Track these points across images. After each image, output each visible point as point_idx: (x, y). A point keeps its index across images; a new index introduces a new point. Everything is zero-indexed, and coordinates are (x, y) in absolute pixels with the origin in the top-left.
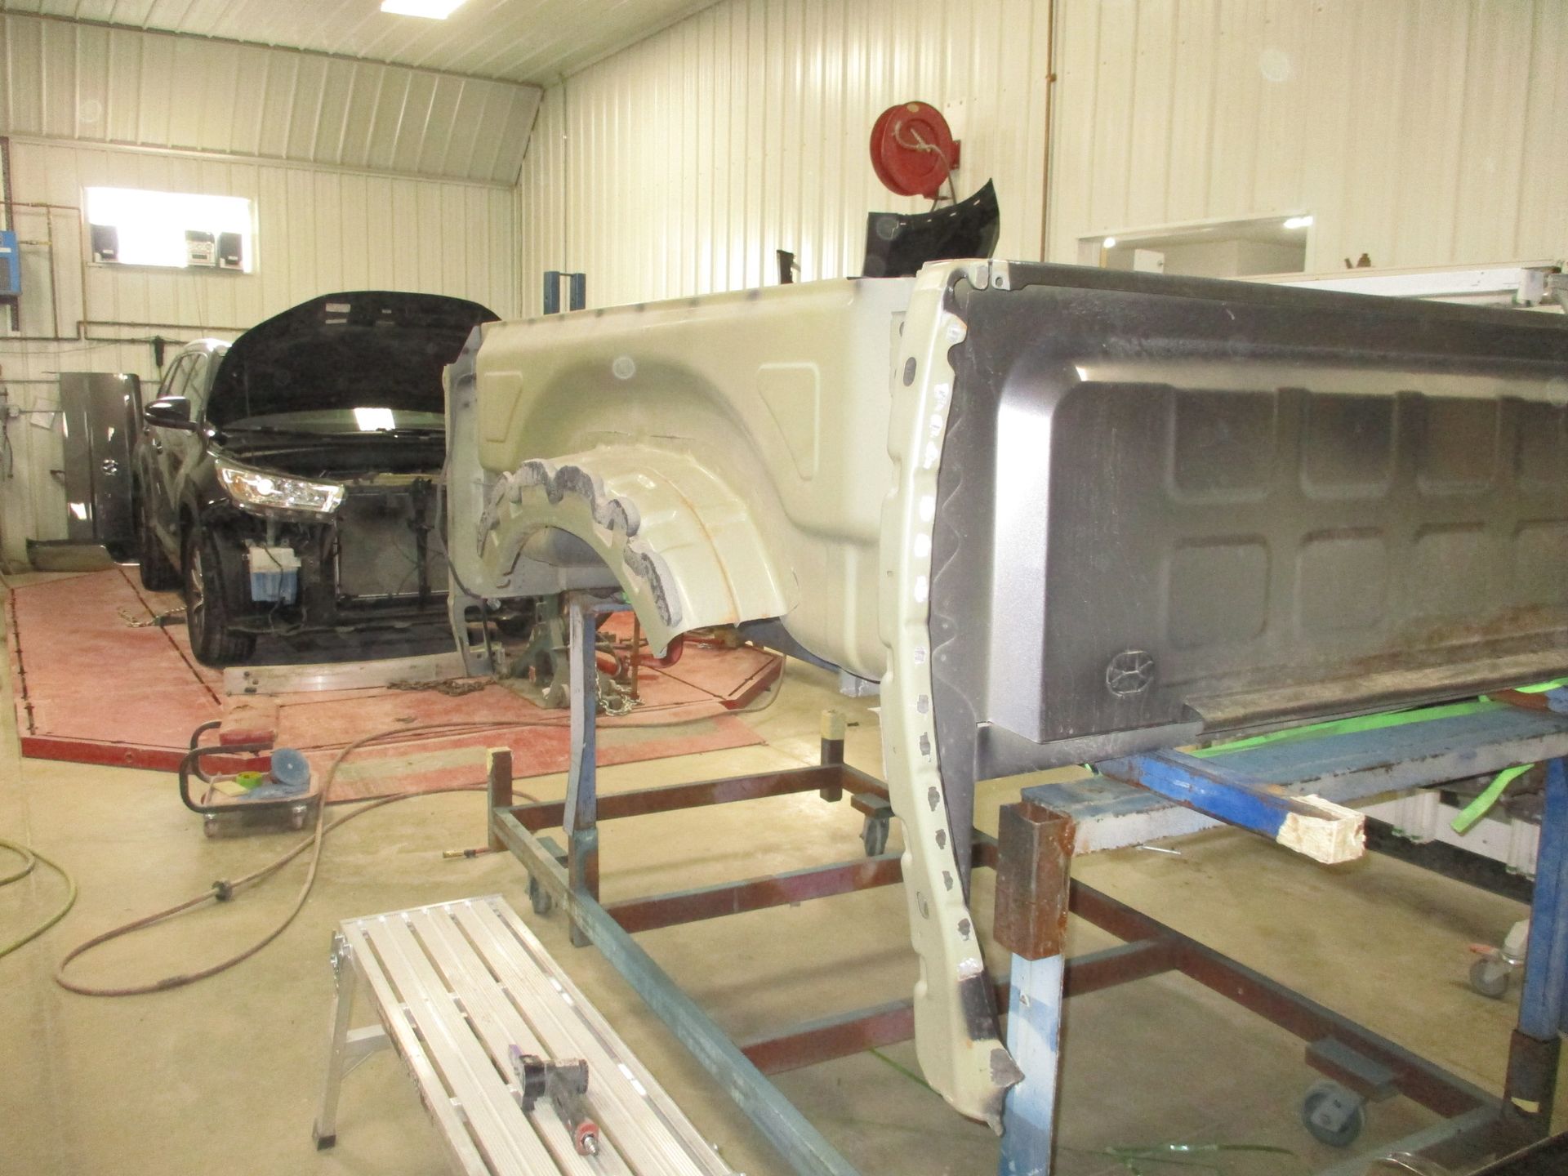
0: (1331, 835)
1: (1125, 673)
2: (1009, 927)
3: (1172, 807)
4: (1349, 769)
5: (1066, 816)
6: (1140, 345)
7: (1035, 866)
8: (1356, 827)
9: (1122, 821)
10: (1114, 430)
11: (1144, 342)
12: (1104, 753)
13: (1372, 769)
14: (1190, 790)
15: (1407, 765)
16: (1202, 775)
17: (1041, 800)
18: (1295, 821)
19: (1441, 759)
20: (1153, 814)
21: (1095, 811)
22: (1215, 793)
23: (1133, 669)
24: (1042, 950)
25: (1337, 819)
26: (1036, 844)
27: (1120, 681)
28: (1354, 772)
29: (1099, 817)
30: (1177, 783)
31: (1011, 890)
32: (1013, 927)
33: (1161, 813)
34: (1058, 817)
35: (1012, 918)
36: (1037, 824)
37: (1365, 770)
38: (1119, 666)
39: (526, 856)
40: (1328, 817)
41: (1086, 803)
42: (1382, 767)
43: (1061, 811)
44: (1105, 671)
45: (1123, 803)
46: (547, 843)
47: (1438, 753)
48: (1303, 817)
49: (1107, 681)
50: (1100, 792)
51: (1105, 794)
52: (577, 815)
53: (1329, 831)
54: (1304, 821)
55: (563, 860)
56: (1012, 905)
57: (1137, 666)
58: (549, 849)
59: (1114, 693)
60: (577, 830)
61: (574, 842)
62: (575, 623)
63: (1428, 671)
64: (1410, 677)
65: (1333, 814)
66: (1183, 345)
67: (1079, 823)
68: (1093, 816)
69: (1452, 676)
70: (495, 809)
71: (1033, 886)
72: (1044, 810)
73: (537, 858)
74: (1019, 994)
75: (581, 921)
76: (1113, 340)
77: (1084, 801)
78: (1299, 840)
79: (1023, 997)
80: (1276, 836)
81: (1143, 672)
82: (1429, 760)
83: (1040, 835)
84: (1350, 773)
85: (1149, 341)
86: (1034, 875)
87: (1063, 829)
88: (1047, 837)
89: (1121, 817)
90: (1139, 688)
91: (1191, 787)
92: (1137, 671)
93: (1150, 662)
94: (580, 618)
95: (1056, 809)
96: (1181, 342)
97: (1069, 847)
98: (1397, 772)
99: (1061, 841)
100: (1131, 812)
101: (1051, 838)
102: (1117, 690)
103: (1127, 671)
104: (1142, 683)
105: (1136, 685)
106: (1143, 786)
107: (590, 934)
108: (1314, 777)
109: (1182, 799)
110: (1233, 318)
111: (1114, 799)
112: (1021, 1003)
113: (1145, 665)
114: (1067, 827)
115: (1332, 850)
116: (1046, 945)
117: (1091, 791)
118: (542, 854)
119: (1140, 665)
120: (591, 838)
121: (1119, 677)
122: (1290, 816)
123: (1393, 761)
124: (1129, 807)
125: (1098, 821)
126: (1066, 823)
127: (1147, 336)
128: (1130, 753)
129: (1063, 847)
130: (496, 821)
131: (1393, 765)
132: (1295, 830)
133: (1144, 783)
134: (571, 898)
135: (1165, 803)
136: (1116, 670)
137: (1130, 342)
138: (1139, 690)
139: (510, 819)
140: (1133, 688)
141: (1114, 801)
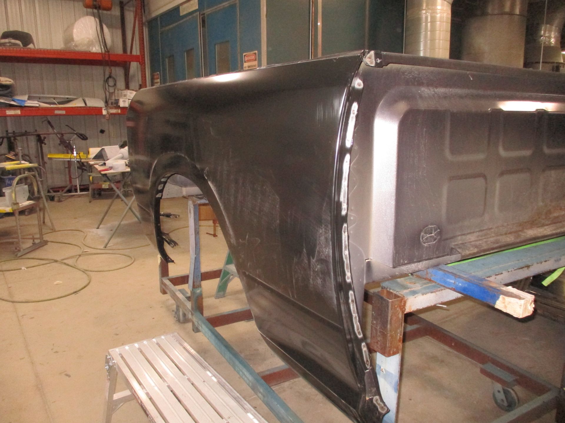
0: (521, 306)
1: (428, 235)
2: (377, 343)
3: (445, 289)
4: (513, 269)
5: (402, 296)
6: (434, 91)
7: (389, 318)
8: (531, 301)
9: (425, 296)
10: (425, 129)
11: (436, 90)
12: (418, 269)
13: (522, 268)
14: (454, 283)
15: (535, 265)
16: (460, 277)
17: (390, 289)
18: (504, 299)
19: (547, 262)
20: (438, 293)
21: (414, 293)
22: (466, 285)
23: (432, 233)
24: (392, 353)
25: (524, 299)
26: (390, 308)
27: (426, 239)
28: (516, 270)
29: (416, 296)
30: (448, 280)
31: (379, 327)
32: (379, 343)
33: (440, 292)
34: (398, 297)
35: (379, 339)
36: (390, 300)
37: (519, 269)
38: (426, 233)
39: (174, 296)
40: (520, 298)
41: (409, 289)
42: (526, 267)
43: (399, 294)
44: (420, 234)
45: (425, 288)
46: (182, 291)
47: (547, 260)
48: (508, 297)
49: (421, 239)
50: (414, 284)
51: (417, 284)
52: (194, 282)
53: (520, 304)
54: (508, 299)
55: (189, 298)
56: (379, 333)
57: (433, 233)
58: (183, 294)
59: (424, 244)
60: (194, 288)
61: (193, 293)
62: (191, 208)
63: (546, 227)
64: (539, 230)
65: (521, 296)
66: (451, 91)
67: (407, 299)
68: (414, 295)
69: (555, 230)
70: (162, 278)
71: (389, 326)
72: (392, 293)
73: (179, 298)
74: (380, 367)
75: (197, 323)
76: (423, 89)
77: (408, 288)
78: (505, 307)
79: (382, 369)
80: (495, 305)
81: (435, 235)
82: (544, 263)
83: (392, 305)
84: (514, 270)
85: (438, 89)
86: (389, 322)
87: (401, 302)
88: (395, 306)
89: (424, 295)
90: (434, 241)
91: (455, 282)
92: (433, 235)
93: (439, 230)
94: (192, 206)
95: (397, 293)
96: (450, 90)
97: (404, 309)
98: (531, 269)
99: (400, 307)
100: (428, 293)
101: (396, 306)
102: (425, 243)
103: (429, 234)
104: (435, 240)
105: (433, 240)
106: (433, 281)
107: (200, 328)
108: (500, 273)
109: (450, 287)
110: (472, 79)
111: (421, 287)
112: (381, 371)
113: (437, 231)
114: (403, 301)
115: (521, 312)
116: (393, 350)
117: (410, 283)
118: (180, 296)
119: (435, 231)
120: (199, 291)
121: (426, 237)
122: (501, 297)
123: (529, 264)
124: (428, 291)
125: (415, 297)
126: (402, 299)
127: (436, 87)
128: (428, 268)
129: (401, 309)
130: (162, 283)
131: (530, 266)
132: (504, 303)
133: (433, 280)
134: (192, 314)
135: (442, 288)
136: (425, 235)
137: (430, 90)
138: (434, 242)
139: (168, 282)
140: (432, 242)
141: (420, 288)
